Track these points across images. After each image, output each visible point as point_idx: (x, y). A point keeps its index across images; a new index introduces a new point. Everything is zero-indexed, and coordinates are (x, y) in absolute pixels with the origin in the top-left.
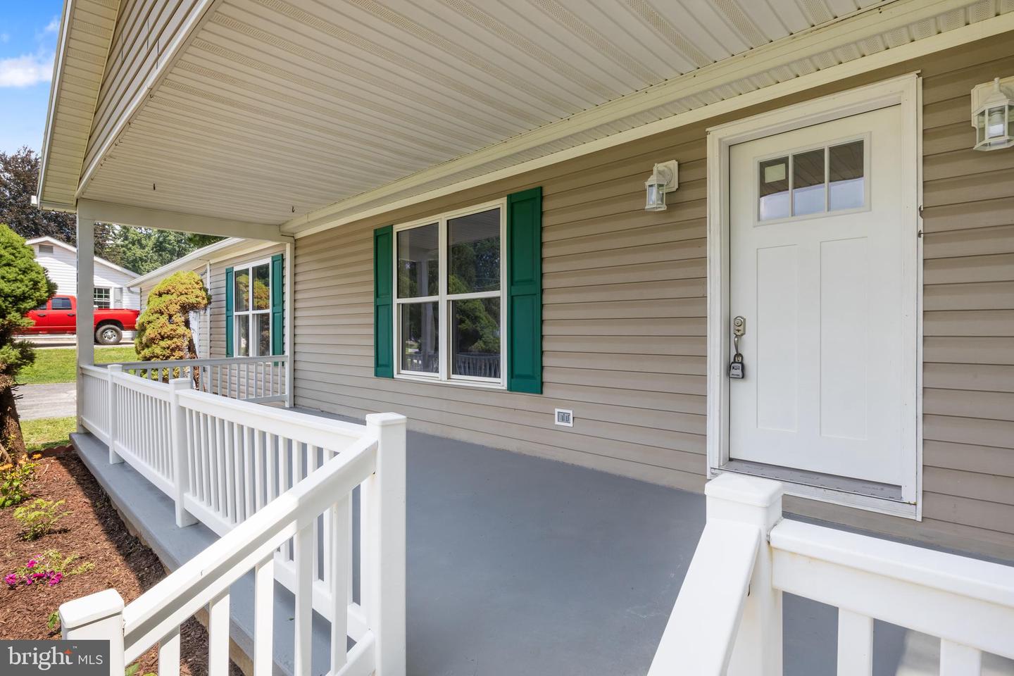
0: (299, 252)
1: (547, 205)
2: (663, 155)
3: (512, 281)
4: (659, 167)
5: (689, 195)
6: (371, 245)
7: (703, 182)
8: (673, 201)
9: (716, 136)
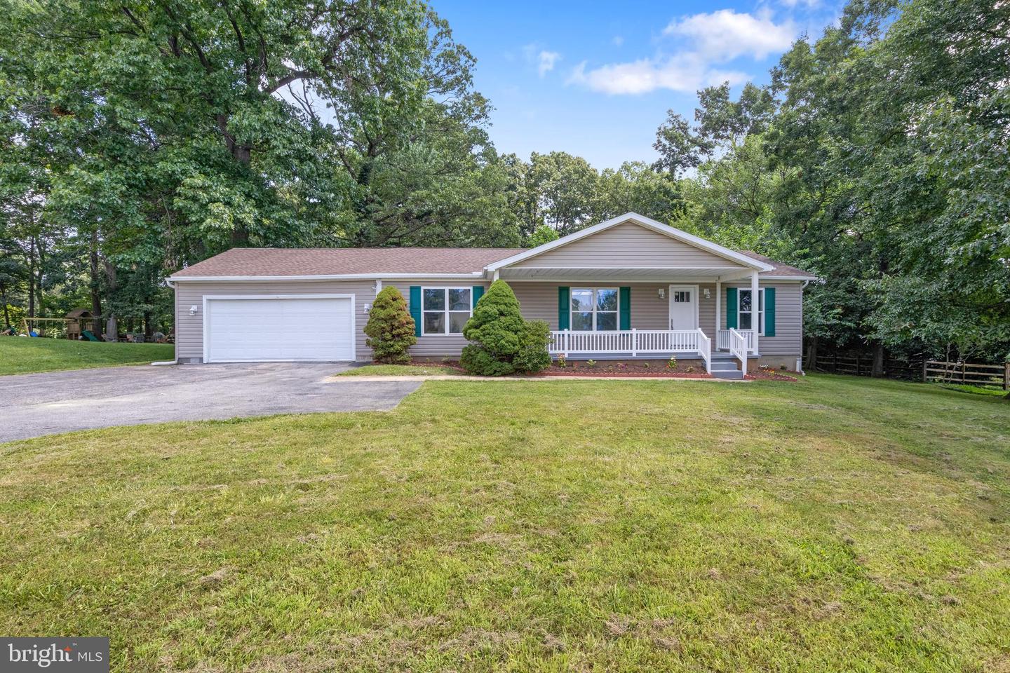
1: (631, 292)
2: (660, 287)
3: (621, 309)
4: (660, 290)
6: (558, 292)
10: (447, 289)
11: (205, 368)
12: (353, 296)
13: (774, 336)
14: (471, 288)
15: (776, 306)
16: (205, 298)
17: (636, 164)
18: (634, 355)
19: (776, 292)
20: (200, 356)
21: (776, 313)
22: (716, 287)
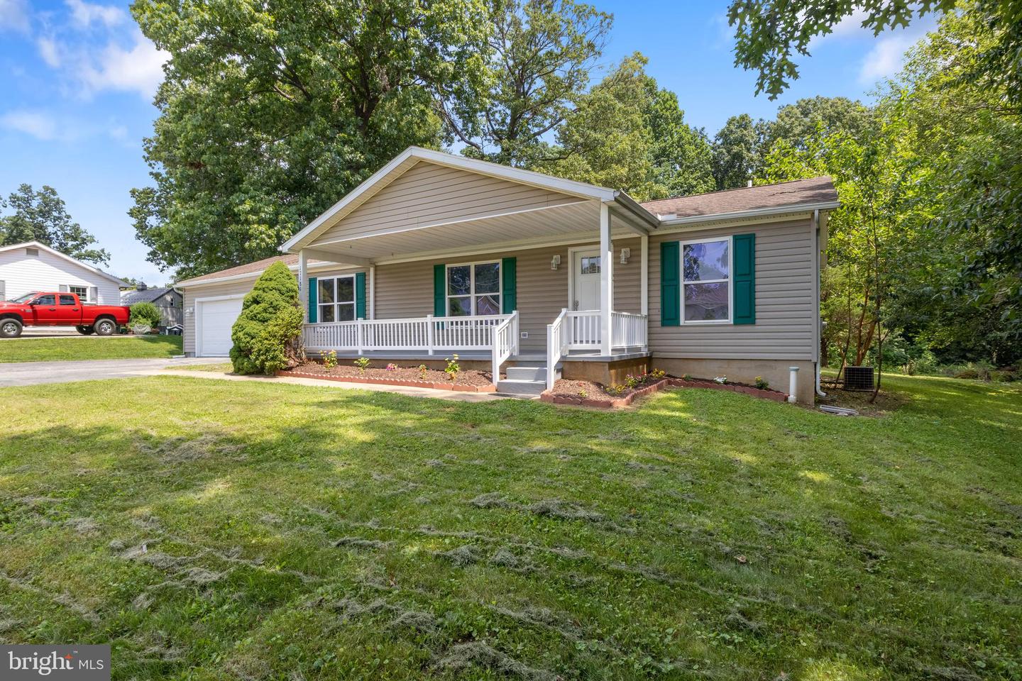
0: (378, 272)
1: (518, 264)
2: (556, 253)
3: (504, 289)
4: (555, 257)
5: (563, 266)
6: (433, 272)
7: (567, 263)
8: (559, 267)
9: (570, 250)
13: (753, 323)
14: (354, 275)
15: (757, 268)
16: (197, 300)
18: (431, 353)
19: (758, 241)
20: (194, 350)
21: (757, 281)
22: (640, 244)
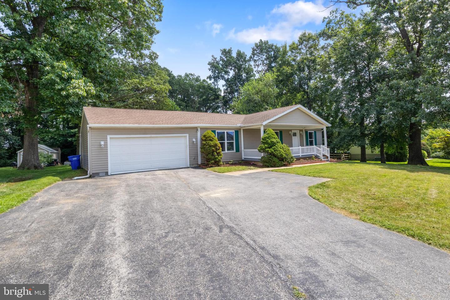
10: (226, 131)
11: (109, 177)
12: (188, 135)
14: (234, 131)
15: (317, 137)
16: (109, 137)
17: (191, 75)
18: (301, 156)
19: (316, 132)
20: (106, 171)
21: (317, 140)
22: (303, 131)
